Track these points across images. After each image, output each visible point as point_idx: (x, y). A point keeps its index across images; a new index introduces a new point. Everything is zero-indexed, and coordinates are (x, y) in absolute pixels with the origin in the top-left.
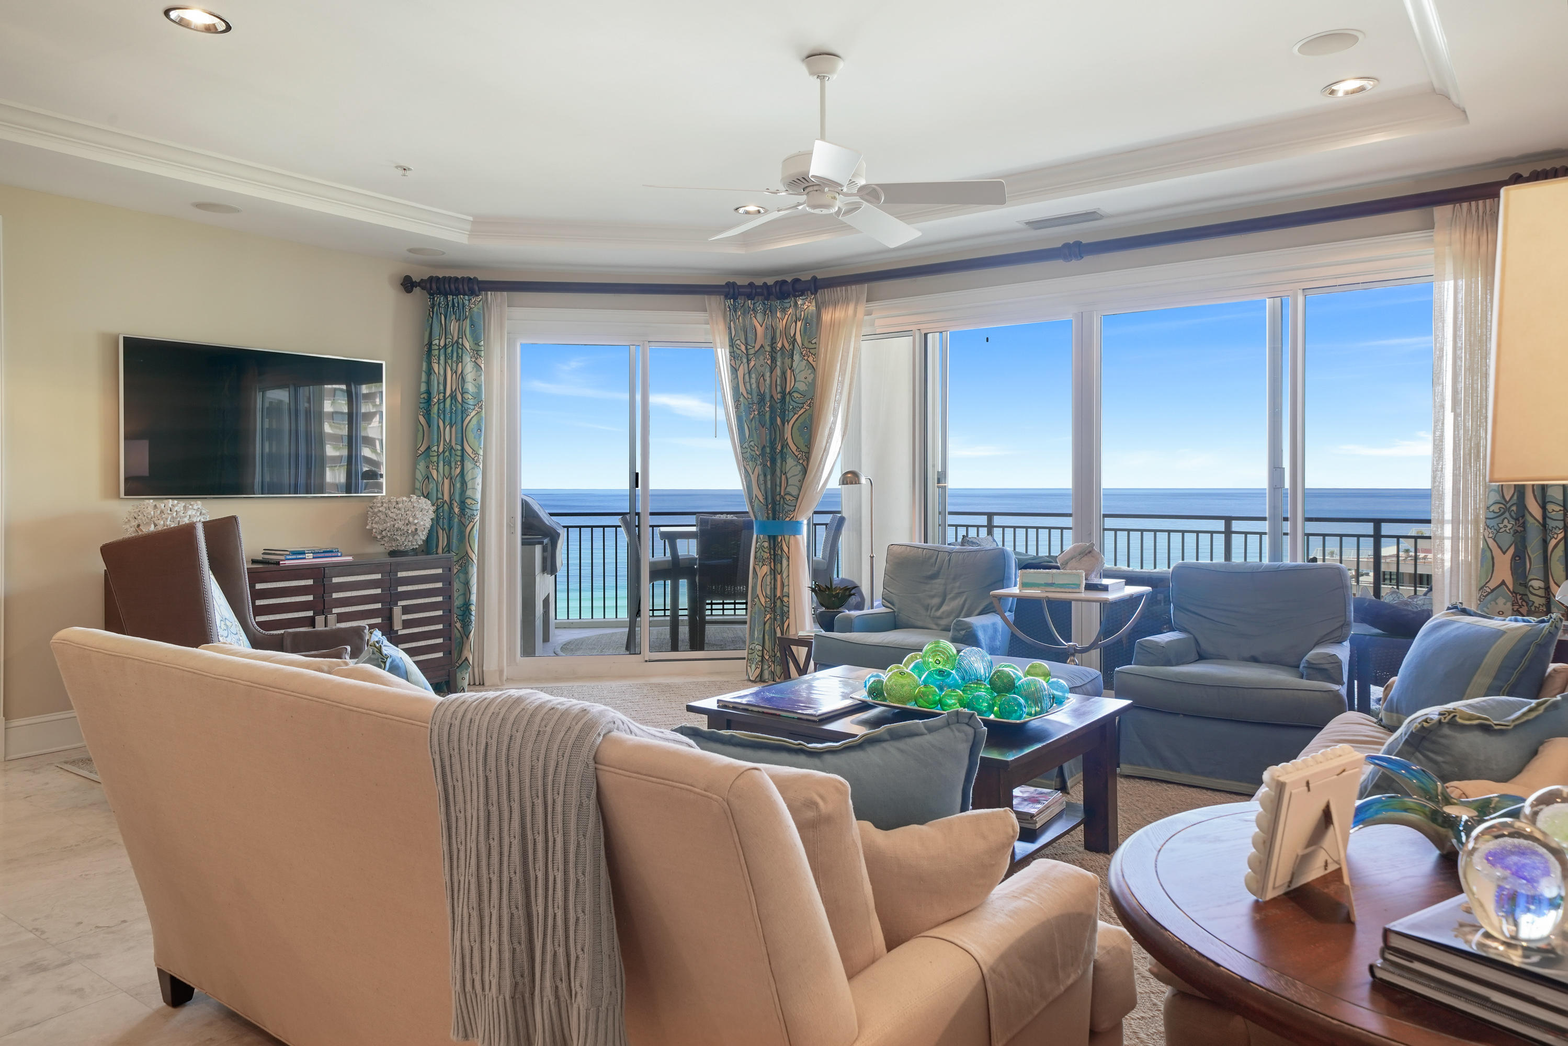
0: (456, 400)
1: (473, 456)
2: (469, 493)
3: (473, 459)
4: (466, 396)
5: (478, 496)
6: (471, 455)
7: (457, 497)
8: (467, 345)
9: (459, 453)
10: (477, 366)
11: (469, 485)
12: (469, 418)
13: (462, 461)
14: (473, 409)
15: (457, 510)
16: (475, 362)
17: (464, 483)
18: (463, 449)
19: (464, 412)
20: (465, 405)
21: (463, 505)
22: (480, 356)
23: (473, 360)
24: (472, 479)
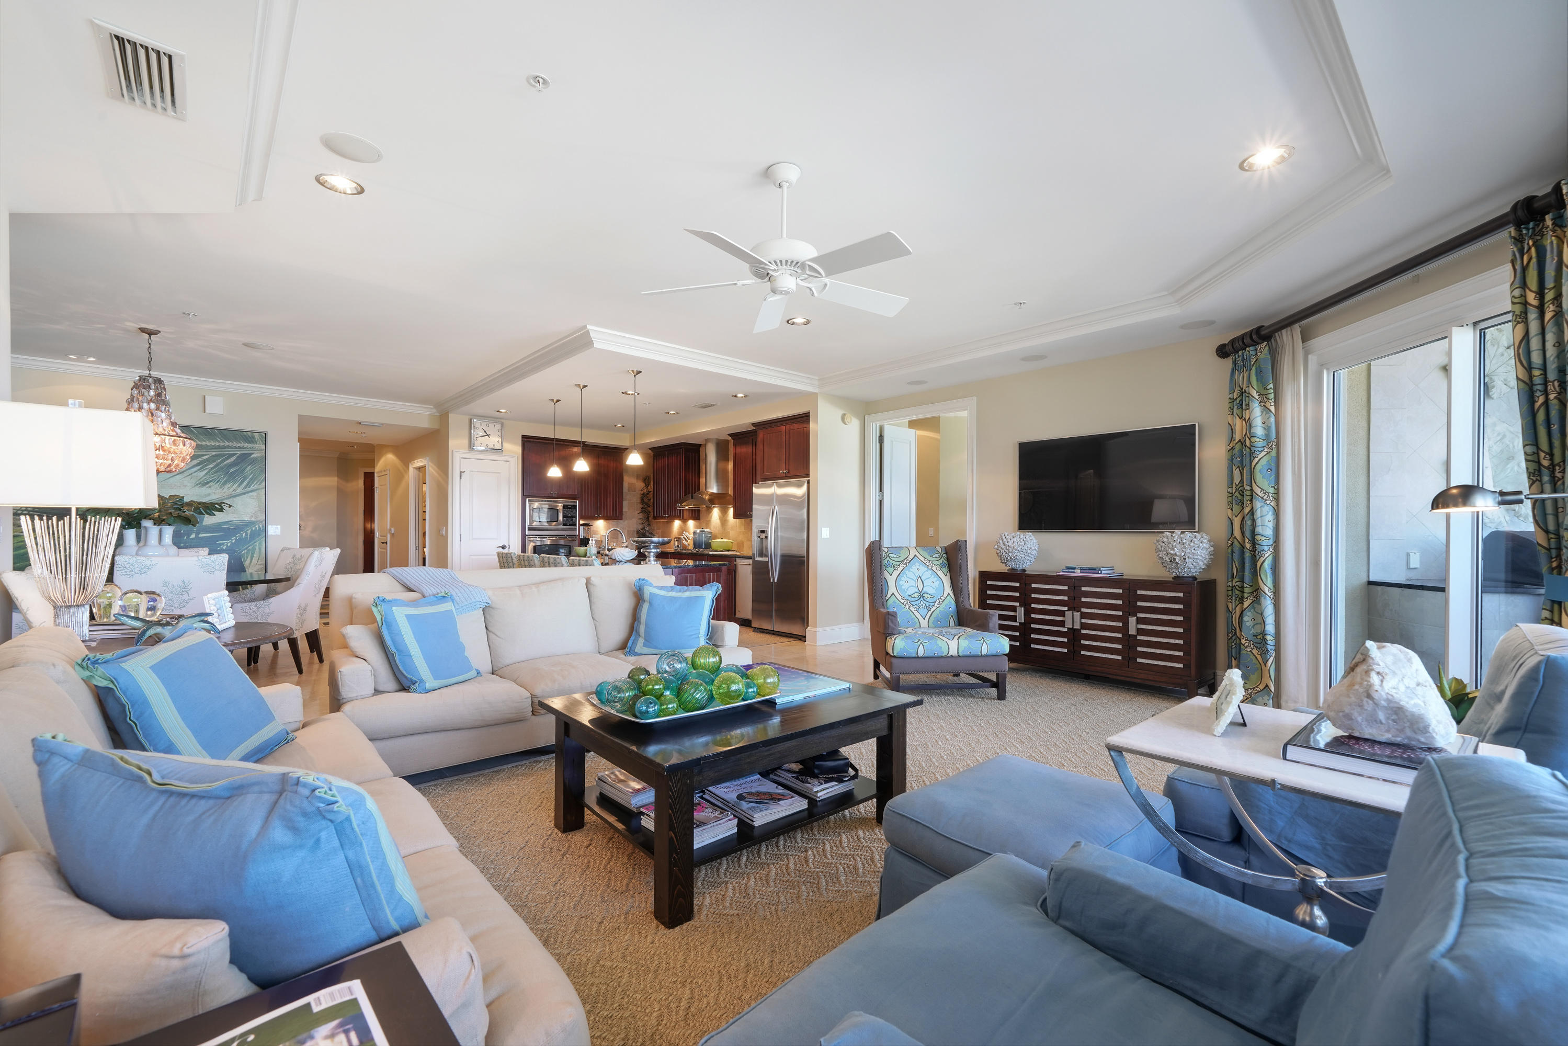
0: (1245, 445)
1: (1262, 495)
2: (1259, 530)
3: (1262, 498)
4: (1253, 440)
5: (1269, 532)
6: (1260, 494)
7: (1248, 534)
8: (1254, 393)
9: (1248, 493)
10: (1266, 409)
11: (1259, 522)
12: (1256, 460)
13: (1251, 500)
14: (1262, 451)
15: (1248, 545)
16: (1264, 406)
17: (1254, 521)
18: (1252, 490)
19: (1252, 455)
20: (1253, 449)
21: (1254, 542)
22: (1268, 399)
23: (1262, 404)
24: (1261, 517)
